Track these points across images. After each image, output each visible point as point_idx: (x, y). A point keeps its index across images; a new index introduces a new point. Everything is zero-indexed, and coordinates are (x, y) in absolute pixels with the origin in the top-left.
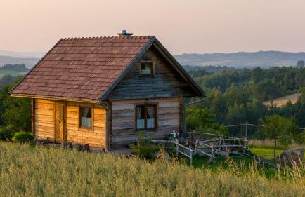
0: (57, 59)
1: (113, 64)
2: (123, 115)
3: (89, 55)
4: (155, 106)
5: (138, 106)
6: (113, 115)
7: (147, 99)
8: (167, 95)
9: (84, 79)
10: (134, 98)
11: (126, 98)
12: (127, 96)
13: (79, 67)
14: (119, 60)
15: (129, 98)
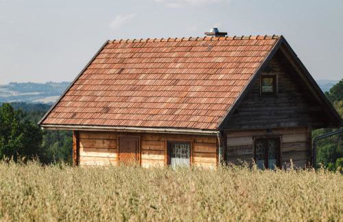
0: (112, 71)
1: (221, 76)
2: (240, 153)
3: (171, 65)
4: (277, 141)
5: (257, 141)
6: (228, 154)
7: (268, 130)
8: (293, 124)
9: (176, 100)
10: (254, 127)
11: (244, 127)
12: (245, 125)
13: (159, 82)
14: (231, 71)
15: (247, 127)
